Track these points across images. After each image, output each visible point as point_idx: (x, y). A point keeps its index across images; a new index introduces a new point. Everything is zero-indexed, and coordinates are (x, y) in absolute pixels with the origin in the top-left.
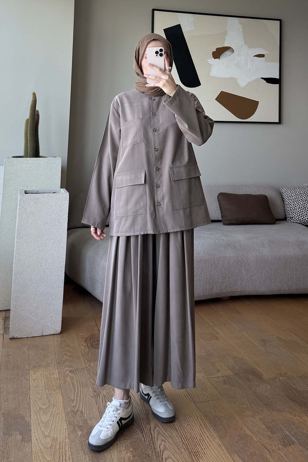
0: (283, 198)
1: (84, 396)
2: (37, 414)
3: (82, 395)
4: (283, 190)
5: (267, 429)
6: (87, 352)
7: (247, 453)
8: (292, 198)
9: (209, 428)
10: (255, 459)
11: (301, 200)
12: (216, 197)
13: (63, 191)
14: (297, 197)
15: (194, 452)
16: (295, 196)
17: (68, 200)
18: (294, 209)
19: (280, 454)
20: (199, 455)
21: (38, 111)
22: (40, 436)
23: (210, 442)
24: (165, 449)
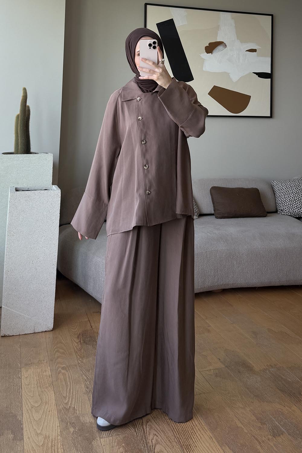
0: (274, 191)
1: (76, 393)
2: (28, 412)
3: (74, 392)
4: (275, 183)
5: (257, 419)
6: (79, 349)
7: (237, 445)
8: (283, 191)
9: (200, 421)
10: (246, 450)
11: (291, 193)
12: (208, 190)
13: (55, 187)
14: (288, 190)
15: (186, 445)
16: (286, 188)
17: (60, 197)
18: (284, 201)
19: (269, 444)
20: (191, 448)
21: (28, 107)
22: (32, 433)
23: (201, 435)
24: (157, 443)
